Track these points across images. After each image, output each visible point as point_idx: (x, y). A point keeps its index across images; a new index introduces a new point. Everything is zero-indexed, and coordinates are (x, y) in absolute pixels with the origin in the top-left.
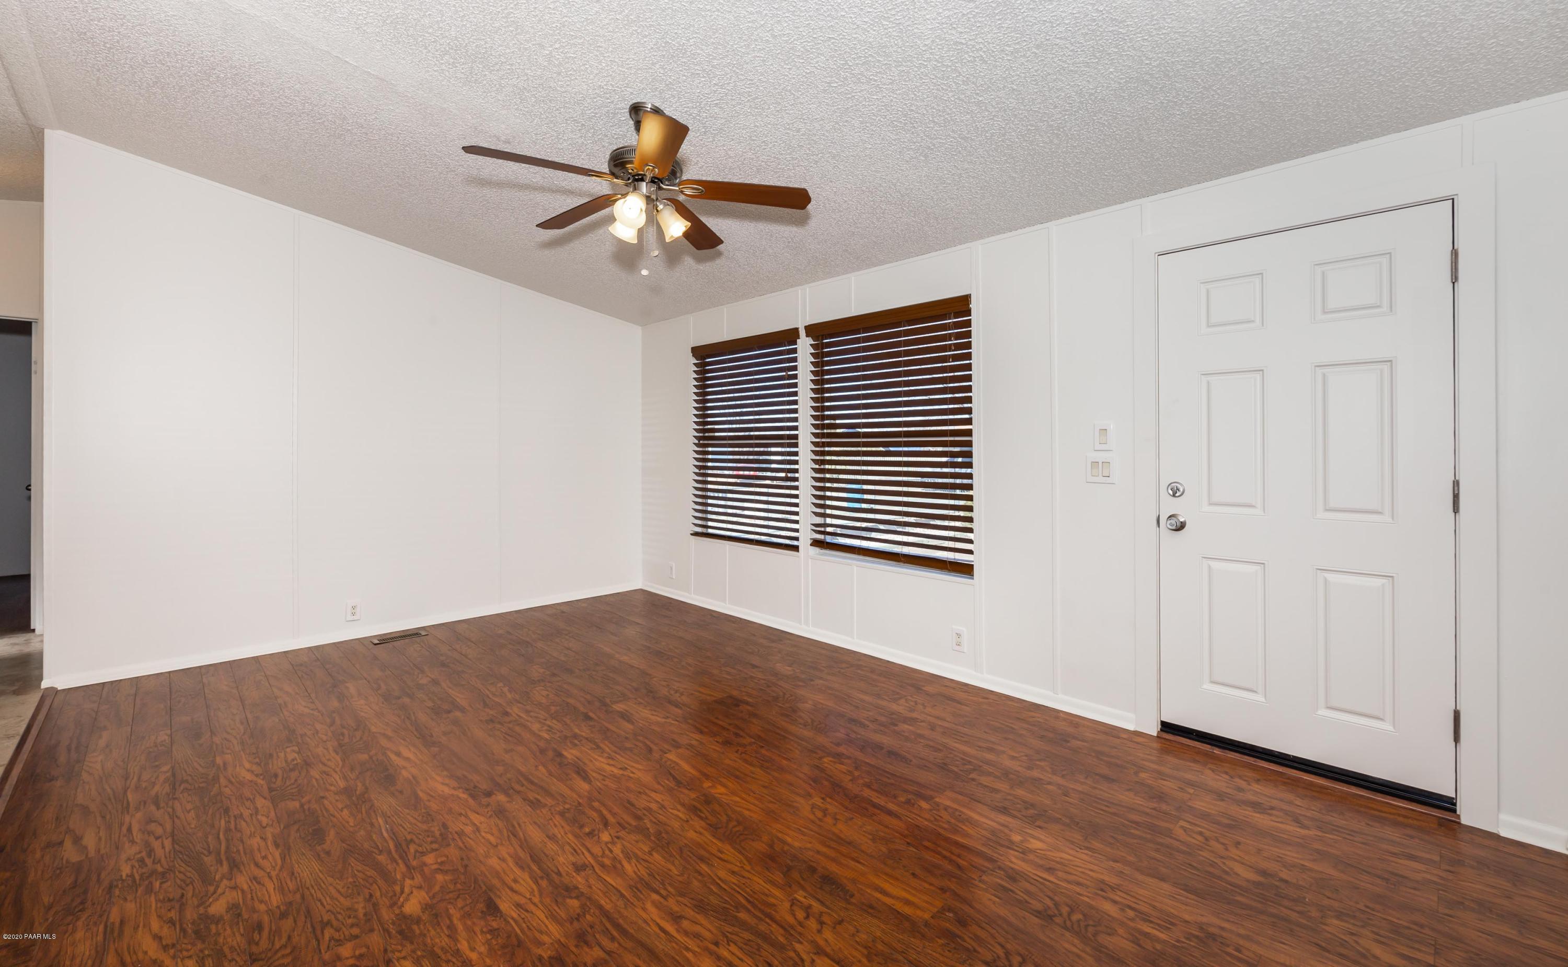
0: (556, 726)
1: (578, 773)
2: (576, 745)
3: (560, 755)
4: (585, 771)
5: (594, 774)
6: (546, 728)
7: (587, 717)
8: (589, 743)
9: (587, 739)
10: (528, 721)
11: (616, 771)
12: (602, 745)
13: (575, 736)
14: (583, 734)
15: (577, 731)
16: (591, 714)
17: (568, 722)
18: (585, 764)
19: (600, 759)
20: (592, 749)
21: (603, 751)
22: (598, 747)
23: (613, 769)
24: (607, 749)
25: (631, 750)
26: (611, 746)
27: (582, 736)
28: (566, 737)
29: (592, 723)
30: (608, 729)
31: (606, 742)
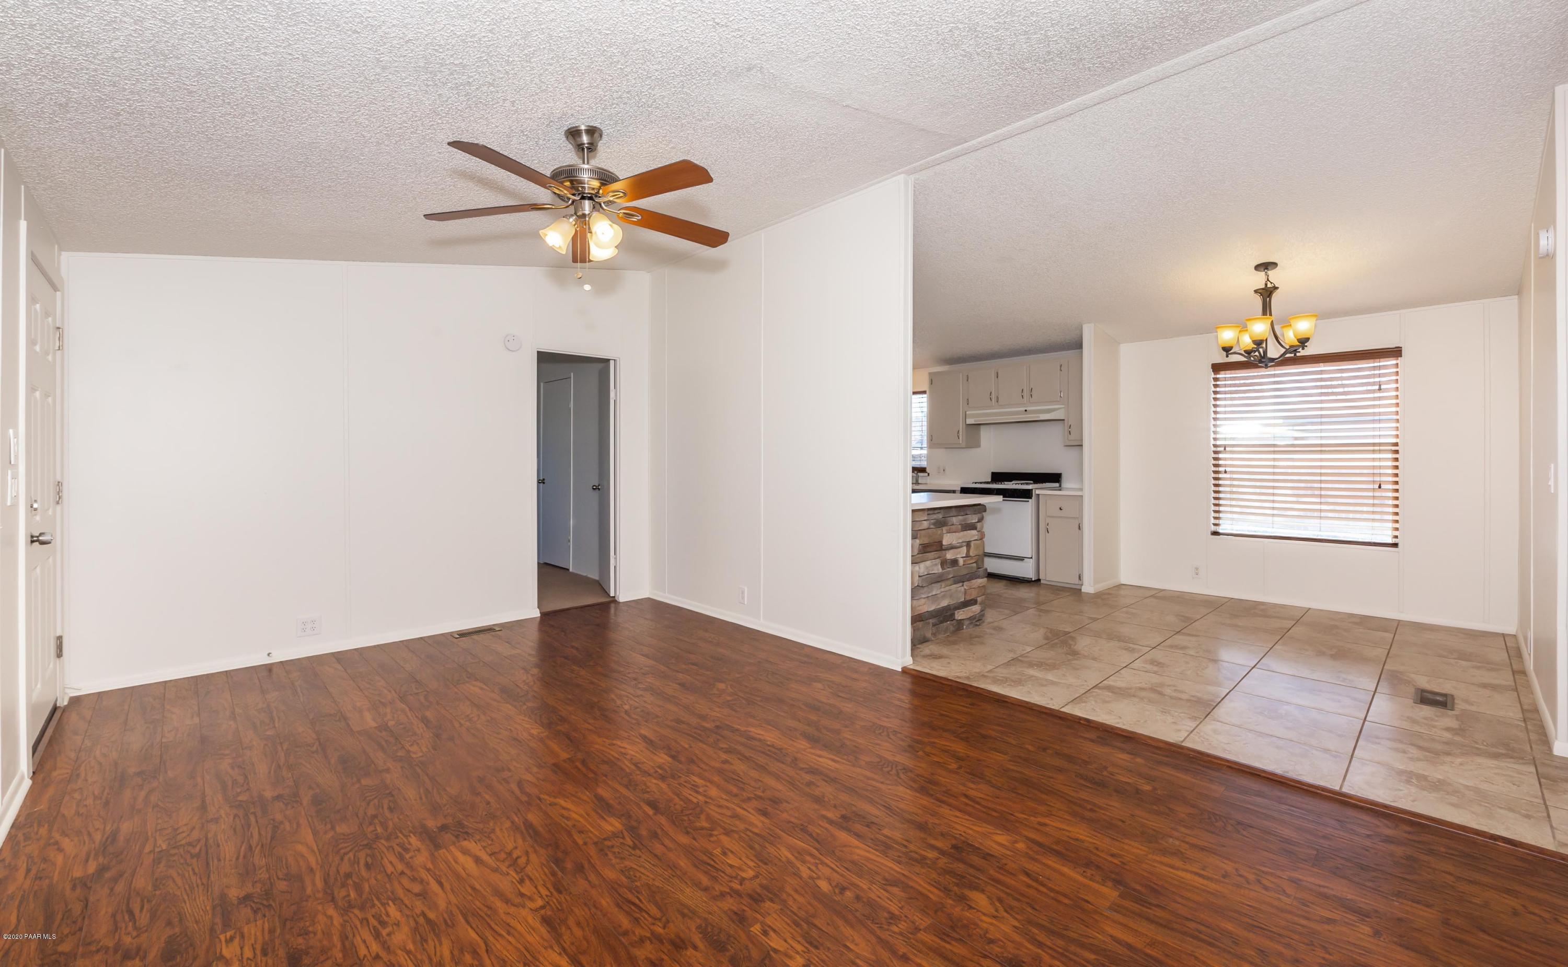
0: (689, 792)
1: (651, 741)
2: (659, 767)
3: (673, 757)
4: (647, 742)
5: (637, 740)
6: (701, 790)
7: (653, 805)
8: (646, 769)
9: (649, 775)
10: (726, 800)
11: (619, 743)
12: (633, 767)
13: (663, 778)
14: (654, 781)
15: (663, 786)
16: (650, 812)
17: (677, 800)
18: (647, 749)
19: (633, 753)
20: (643, 763)
21: (631, 760)
22: (635, 765)
23: (622, 745)
24: (626, 762)
25: (604, 762)
26: (624, 767)
27: (655, 778)
28: (673, 777)
29: (646, 796)
30: (626, 787)
31: (628, 770)
